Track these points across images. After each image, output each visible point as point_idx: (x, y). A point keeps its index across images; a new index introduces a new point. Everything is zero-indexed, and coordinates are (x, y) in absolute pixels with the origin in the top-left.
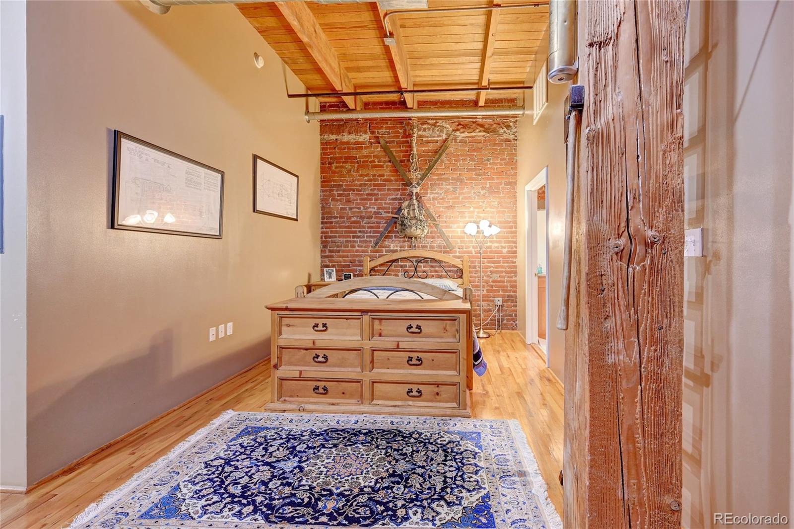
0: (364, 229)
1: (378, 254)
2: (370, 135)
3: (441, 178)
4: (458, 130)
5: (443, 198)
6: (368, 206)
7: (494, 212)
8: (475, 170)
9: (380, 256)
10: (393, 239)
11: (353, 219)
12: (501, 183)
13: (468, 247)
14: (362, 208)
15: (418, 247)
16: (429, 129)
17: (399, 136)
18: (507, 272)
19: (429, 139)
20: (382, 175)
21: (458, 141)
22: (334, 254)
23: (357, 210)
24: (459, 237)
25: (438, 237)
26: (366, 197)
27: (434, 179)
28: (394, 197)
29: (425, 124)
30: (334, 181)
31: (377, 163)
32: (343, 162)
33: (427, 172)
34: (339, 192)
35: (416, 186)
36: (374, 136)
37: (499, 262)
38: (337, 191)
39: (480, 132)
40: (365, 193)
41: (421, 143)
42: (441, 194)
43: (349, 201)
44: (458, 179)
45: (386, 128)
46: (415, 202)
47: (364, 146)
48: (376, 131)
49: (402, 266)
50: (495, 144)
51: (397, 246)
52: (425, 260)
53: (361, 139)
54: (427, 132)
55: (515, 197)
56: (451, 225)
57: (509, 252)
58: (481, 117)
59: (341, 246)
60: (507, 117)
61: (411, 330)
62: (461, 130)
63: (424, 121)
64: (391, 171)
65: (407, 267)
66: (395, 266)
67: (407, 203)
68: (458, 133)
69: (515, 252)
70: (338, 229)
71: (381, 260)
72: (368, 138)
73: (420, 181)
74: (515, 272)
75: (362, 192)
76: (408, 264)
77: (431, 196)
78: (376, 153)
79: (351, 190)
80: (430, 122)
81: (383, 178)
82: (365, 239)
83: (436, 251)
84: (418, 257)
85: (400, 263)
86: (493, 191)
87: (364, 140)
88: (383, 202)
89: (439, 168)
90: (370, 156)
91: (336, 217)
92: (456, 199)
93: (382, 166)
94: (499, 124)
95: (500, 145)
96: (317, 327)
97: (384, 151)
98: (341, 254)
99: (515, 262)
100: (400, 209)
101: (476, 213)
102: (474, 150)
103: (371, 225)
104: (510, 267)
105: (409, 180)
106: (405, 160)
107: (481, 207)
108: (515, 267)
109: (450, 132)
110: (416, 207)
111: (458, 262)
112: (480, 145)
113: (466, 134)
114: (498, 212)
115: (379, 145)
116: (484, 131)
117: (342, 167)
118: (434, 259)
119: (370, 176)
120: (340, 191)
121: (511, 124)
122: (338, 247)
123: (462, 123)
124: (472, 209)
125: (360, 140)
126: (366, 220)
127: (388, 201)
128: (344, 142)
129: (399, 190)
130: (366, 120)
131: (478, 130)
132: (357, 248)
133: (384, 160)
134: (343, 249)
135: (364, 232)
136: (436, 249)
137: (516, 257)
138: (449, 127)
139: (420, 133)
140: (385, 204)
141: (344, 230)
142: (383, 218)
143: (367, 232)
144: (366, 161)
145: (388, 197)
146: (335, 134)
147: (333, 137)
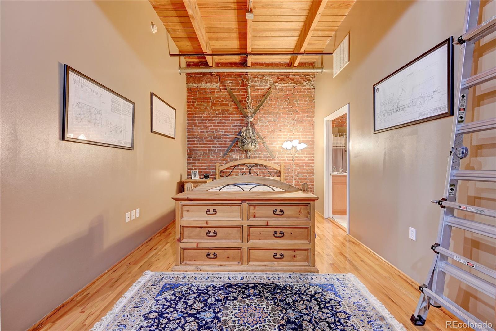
0: (216, 146)
1: (225, 161)
2: (220, 84)
3: (266, 113)
4: (277, 82)
5: (267, 126)
6: (218, 130)
7: (300, 134)
8: (288, 107)
9: (227, 163)
10: (235, 152)
11: (209, 139)
12: (304, 116)
13: (284, 157)
14: (215, 132)
15: (252, 157)
16: (259, 81)
17: (239, 85)
18: (308, 173)
19: (259, 87)
20: (228, 110)
21: (277, 89)
22: (196, 161)
23: (211, 133)
24: (277, 151)
25: (264, 150)
26: (217, 124)
27: (261, 114)
28: (235, 124)
29: (256, 77)
30: (197, 114)
31: (224, 102)
32: (202, 102)
33: (257, 108)
34: (199, 121)
35: (251, 117)
36: (223, 85)
37: (303, 166)
38: (197, 120)
39: (291, 83)
40: (216, 122)
41: (253, 90)
42: (266, 123)
43: (206, 127)
44: (276, 114)
45: (231, 80)
46: (250, 128)
47: (216, 91)
48: (224, 81)
49: (240, 169)
50: (301, 92)
51: (237, 156)
52: (256, 165)
54: (257, 83)
55: (313, 125)
56: (272, 143)
57: (309, 160)
58: (293, 74)
59: (201, 156)
60: (308, 74)
61: (277, 213)
62: (279, 82)
63: (255, 75)
64: (233, 108)
65: (244, 170)
66: (236, 169)
67: (244, 129)
68: (277, 84)
69: (313, 160)
70: (199, 145)
71: (228, 166)
72: (219, 86)
73: (253, 115)
74: (313, 173)
75: (215, 121)
76: (244, 168)
77: (260, 124)
78: (224, 96)
79: (207, 119)
80: (259, 76)
81: (228, 112)
82: (217, 152)
83: (263, 159)
84: (251, 163)
85: (239, 167)
86: (299, 121)
87: (216, 87)
88: (228, 128)
89: (265, 106)
90: (220, 98)
91: (197, 138)
92: (275, 126)
93: (228, 105)
94: (303, 79)
95: (304, 92)
96: (209, 211)
97: (229, 95)
98: (200, 161)
99: (313, 167)
100: (240, 133)
101: (288, 136)
102: (287, 95)
103: (221, 143)
104: (310, 170)
105: (246, 114)
106: (242, 101)
107: (291, 131)
108: (313, 170)
109: (272, 83)
110: (251, 131)
111: (277, 167)
112: (291, 92)
113: (282, 85)
114: (302, 135)
115: (226, 91)
116: (294, 83)
117: (201, 105)
118: (262, 165)
119: (220, 111)
120: (200, 120)
121: (311, 79)
122: (199, 157)
123: (280, 77)
124: (286, 133)
125: (213, 87)
126: (217, 139)
127: (231, 127)
128: (203, 88)
129: (239, 120)
130: (218, 74)
131: (290, 83)
132: (211, 158)
133: (229, 101)
134: (202, 158)
135: (216, 147)
136: (263, 158)
137: (314, 163)
138: (271, 80)
139: (252, 83)
140: (230, 129)
141: (203, 146)
142: (228, 138)
143: (218, 147)
144: (218, 101)
145: (232, 125)
146: (197, 83)
147: (195, 85)
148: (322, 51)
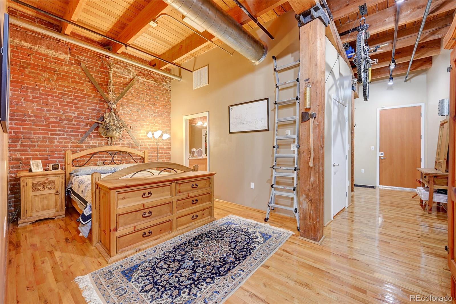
0: (64, 129)
1: (78, 148)
2: (71, 57)
3: (129, 102)
4: (139, 75)
5: (130, 115)
6: (68, 111)
7: (159, 126)
8: (150, 101)
9: (80, 151)
10: (92, 138)
11: (51, 120)
12: (163, 111)
13: (146, 145)
14: (62, 112)
15: (113, 144)
16: (121, 69)
17: (98, 66)
18: (166, 158)
19: (121, 75)
20: (83, 90)
21: (140, 82)
22: (28, 148)
23: (57, 113)
24: (140, 139)
25: (128, 138)
26: (66, 103)
27: (124, 102)
28: (93, 108)
29: (118, 64)
30: (30, 84)
31: (77, 80)
32: (40, 70)
33: (121, 96)
34: (34, 95)
35: (114, 104)
36: (75, 59)
37: (162, 153)
38: (32, 93)
39: (152, 81)
40: (65, 100)
41: (115, 76)
42: (129, 112)
43: (47, 104)
44: (139, 105)
45: (86, 57)
46: (113, 114)
47: (64, 63)
48: (77, 56)
49: (100, 157)
50: (160, 90)
51: (96, 143)
52: (119, 152)
53: (62, 56)
54: (120, 70)
55: (170, 119)
56: (135, 131)
57: (167, 148)
58: (155, 73)
59: (37, 142)
60: (166, 77)
61: (193, 187)
62: (142, 76)
63: (118, 62)
64: (90, 89)
65: (104, 157)
66: (96, 157)
67: (107, 114)
68: (140, 77)
69: (170, 148)
70: (33, 127)
71: (84, 153)
72: (68, 58)
73: (116, 101)
74: (170, 158)
75: (62, 99)
76: (105, 156)
77: (123, 112)
78: (76, 72)
79: (49, 95)
80: (122, 64)
81: (83, 92)
82: (65, 136)
83: (126, 147)
84: (113, 151)
85: (98, 155)
86: (159, 115)
87: (64, 58)
88: (83, 110)
89: (128, 95)
90: (71, 74)
91: (29, 116)
92: (138, 116)
93: (83, 84)
94: (162, 80)
95: (162, 91)
96: (145, 195)
97: (85, 73)
98: (36, 148)
99: (170, 153)
100: (103, 118)
101: (150, 126)
102: (149, 90)
103: (72, 126)
104: (167, 156)
105: (107, 98)
106: (102, 84)
107: (153, 123)
108: (170, 155)
109: (135, 75)
110: (115, 118)
111: (141, 154)
112: (153, 88)
113: (144, 80)
114: (162, 127)
115: (80, 67)
116: (155, 81)
117: (39, 74)
118: (125, 152)
119: (71, 89)
120: (37, 93)
121: (168, 82)
122: (34, 142)
123: (142, 72)
124: (148, 123)
125: (59, 57)
126: (66, 122)
127: (87, 110)
128: (41, 53)
129: (97, 104)
130: (67, 44)
131: (151, 79)
132: (56, 143)
133: (84, 80)
134: (39, 143)
135: (64, 131)
136: (126, 146)
137: (170, 150)
138: (134, 72)
139: (114, 69)
140: (85, 111)
141: (41, 128)
142: (83, 122)
143: (67, 131)
144: (68, 76)
145: (88, 107)
146: (30, 43)
147: (28, 45)
148: (180, 65)
